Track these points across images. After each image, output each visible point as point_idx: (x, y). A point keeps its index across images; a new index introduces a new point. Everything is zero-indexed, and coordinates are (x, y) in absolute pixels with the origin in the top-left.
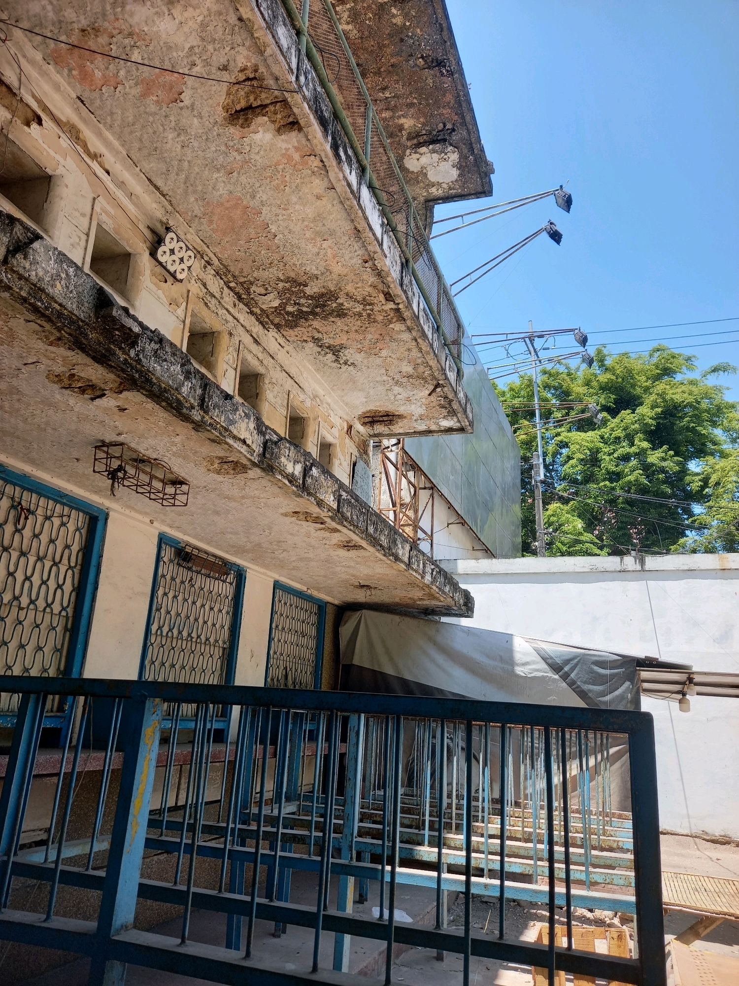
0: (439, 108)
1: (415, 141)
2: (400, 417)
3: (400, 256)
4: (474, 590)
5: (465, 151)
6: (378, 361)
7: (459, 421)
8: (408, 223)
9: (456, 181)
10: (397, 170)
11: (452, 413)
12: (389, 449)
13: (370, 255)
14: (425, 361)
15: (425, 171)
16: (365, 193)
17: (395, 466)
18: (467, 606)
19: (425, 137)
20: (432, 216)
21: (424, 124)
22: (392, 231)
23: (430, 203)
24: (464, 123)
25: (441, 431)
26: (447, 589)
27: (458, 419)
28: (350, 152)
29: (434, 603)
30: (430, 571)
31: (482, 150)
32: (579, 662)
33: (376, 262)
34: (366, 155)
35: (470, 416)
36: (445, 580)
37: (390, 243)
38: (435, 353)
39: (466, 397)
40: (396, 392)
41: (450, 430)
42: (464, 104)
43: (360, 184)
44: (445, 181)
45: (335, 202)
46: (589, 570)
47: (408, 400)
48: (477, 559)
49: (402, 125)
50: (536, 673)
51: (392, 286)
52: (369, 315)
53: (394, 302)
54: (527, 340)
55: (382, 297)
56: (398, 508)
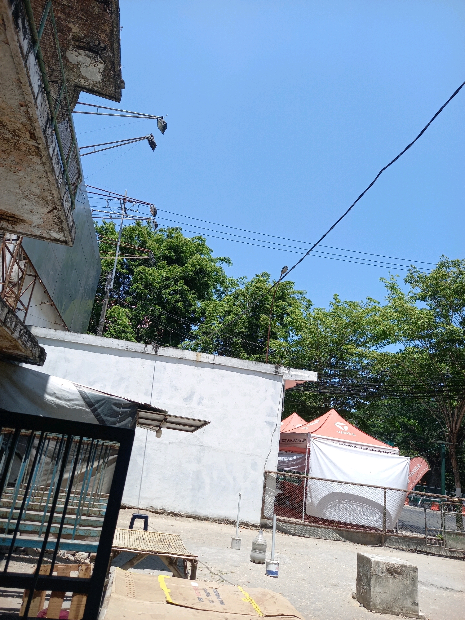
0: (98, 30)
1: (77, 43)
2: (23, 221)
3: (48, 113)
4: (48, 349)
5: (109, 66)
6: (15, 177)
7: (65, 236)
8: (59, 95)
9: (99, 82)
10: (59, 55)
11: (62, 230)
12: (10, 242)
13: (25, 102)
14: (50, 189)
15: (79, 66)
16: (32, 58)
17: (12, 254)
18: (41, 358)
19: (85, 44)
20: (77, 98)
21: (85, 36)
22: (46, 93)
23: (78, 89)
24: (112, 48)
25: (51, 239)
26: (29, 344)
27: (64, 235)
28: (27, 25)
29: (17, 352)
30: (19, 330)
31: (120, 71)
32: (105, 402)
33: (29, 109)
34: (39, 33)
35: (73, 235)
36: (29, 338)
37: (42, 101)
38: (58, 186)
39: (74, 222)
40: (24, 203)
41: (57, 240)
42: (115, 37)
43: (29, 51)
44: (91, 79)
45: (7, 54)
46: (126, 349)
47: (32, 211)
48: (56, 329)
49: (70, 28)
50: (76, 407)
51: (37, 130)
52: (15, 143)
53: (36, 142)
54: (122, 201)
55: (28, 135)
56: (6, 284)
